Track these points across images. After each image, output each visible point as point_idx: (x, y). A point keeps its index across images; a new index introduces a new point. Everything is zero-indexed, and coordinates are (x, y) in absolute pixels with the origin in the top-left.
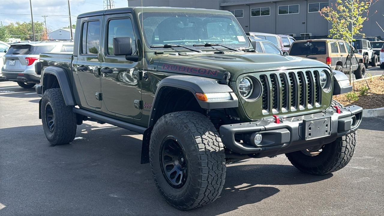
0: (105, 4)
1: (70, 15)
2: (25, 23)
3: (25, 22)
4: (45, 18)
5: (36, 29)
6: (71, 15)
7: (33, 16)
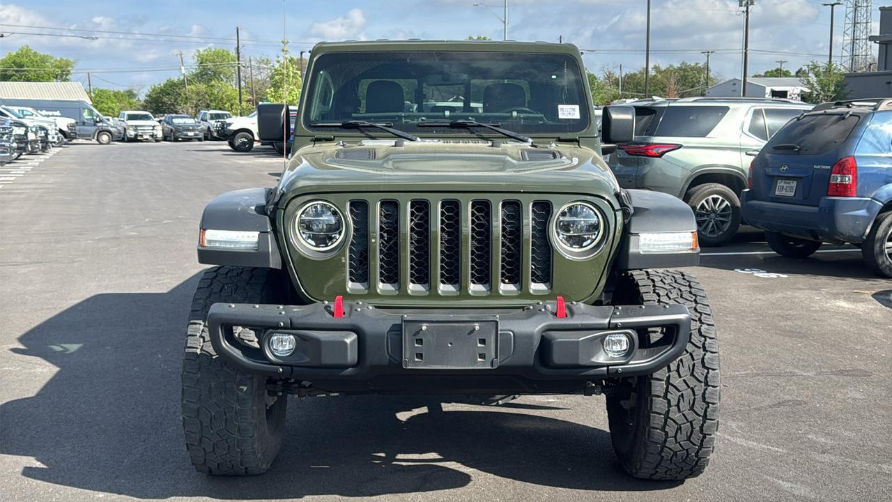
0: (848, 21)
1: (746, 49)
2: (671, 69)
3: (671, 66)
4: (708, 56)
5: (691, 78)
6: (748, 49)
7: (650, 52)
